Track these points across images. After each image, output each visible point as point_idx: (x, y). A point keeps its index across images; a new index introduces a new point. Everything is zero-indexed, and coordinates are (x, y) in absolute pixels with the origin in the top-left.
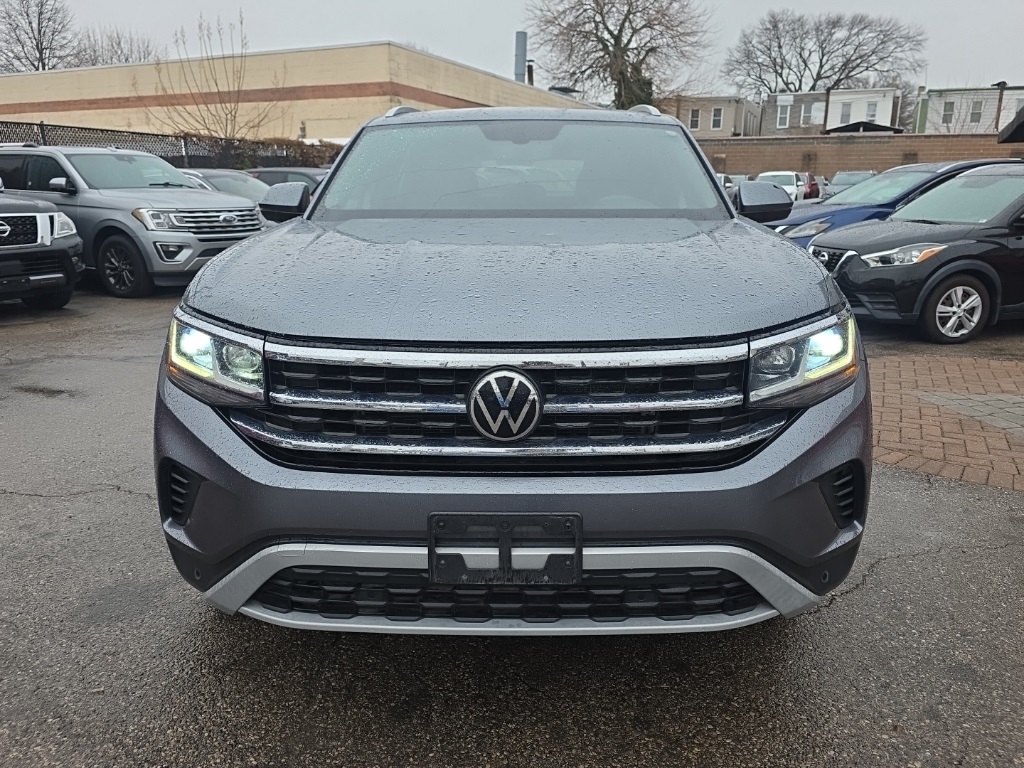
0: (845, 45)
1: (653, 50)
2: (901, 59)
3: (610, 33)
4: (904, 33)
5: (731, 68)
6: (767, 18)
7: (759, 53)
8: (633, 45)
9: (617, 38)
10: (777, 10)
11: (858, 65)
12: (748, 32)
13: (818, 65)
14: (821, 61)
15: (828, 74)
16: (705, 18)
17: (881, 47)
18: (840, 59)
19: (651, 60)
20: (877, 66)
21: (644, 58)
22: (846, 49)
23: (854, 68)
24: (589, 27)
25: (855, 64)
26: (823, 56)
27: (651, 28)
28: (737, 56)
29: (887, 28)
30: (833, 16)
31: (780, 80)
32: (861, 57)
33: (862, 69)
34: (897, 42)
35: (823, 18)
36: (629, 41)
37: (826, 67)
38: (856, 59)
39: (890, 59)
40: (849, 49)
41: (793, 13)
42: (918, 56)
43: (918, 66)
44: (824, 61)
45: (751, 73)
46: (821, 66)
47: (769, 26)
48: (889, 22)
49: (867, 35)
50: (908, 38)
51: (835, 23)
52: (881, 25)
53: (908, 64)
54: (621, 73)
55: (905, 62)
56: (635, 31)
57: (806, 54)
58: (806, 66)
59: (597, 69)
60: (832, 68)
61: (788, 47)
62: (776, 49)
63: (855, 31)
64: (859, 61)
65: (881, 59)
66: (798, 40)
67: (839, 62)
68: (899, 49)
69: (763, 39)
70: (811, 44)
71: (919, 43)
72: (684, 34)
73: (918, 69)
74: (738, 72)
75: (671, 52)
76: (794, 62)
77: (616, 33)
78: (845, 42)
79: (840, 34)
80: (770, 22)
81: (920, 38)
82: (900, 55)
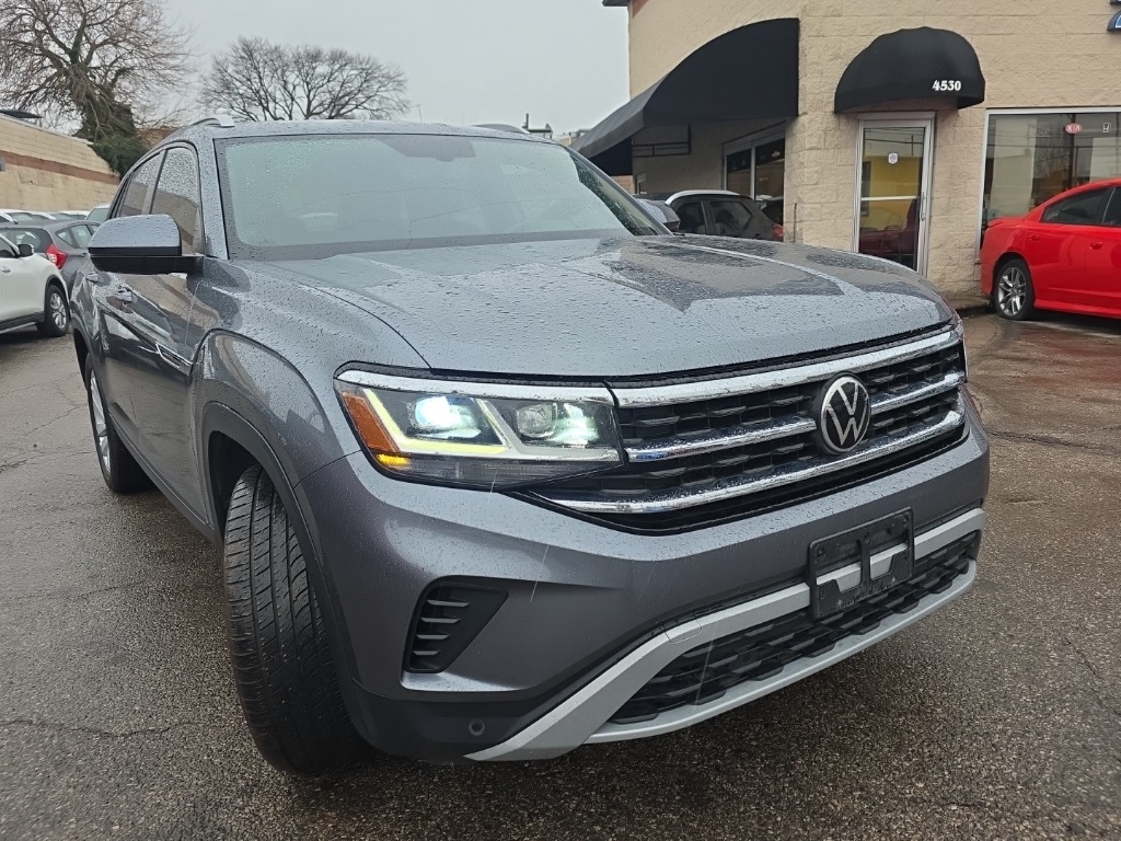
0: (329, 81)
1: (122, 72)
2: (387, 99)
3: (61, 45)
4: (383, 72)
5: (208, 98)
6: (239, 46)
7: (238, 84)
8: (95, 62)
9: (74, 53)
10: (249, 37)
11: (347, 103)
12: (220, 59)
13: (306, 100)
14: (308, 97)
15: (318, 110)
16: (184, 38)
17: (365, 85)
18: (328, 95)
19: (124, 83)
20: (365, 105)
21: (114, 80)
22: (331, 84)
23: (343, 106)
24: (28, 37)
25: (343, 101)
26: (309, 91)
27: (115, 45)
28: (213, 85)
29: (368, 66)
30: (311, 49)
31: (267, 114)
32: (347, 95)
33: (352, 107)
34: (380, 82)
35: (301, 51)
36: (90, 58)
37: (314, 103)
38: (343, 96)
39: (377, 98)
40: (335, 86)
41: (267, 41)
42: (402, 97)
43: (403, 107)
44: (311, 96)
45: (235, 105)
46: (310, 103)
47: (243, 54)
48: (369, 60)
49: (349, 72)
50: (390, 78)
51: (315, 57)
52: (361, 63)
53: (394, 104)
54: (89, 96)
55: (390, 102)
56: (94, 47)
57: (290, 87)
58: (293, 99)
59: (52, 90)
60: (321, 104)
61: (269, 79)
62: (257, 80)
63: (337, 67)
64: (347, 98)
65: (369, 98)
66: (279, 72)
67: (327, 98)
68: (383, 89)
69: (241, 68)
70: (292, 78)
71: (400, 83)
72: (162, 55)
73: (404, 109)
74: (219, 103)
75: (148, 75)
76: (279, 95)
77: (70, 47)
78: (330, 77)
79: (322, 69)
80: (244, 50)
81: (400, 78)
82: (385, 94)
